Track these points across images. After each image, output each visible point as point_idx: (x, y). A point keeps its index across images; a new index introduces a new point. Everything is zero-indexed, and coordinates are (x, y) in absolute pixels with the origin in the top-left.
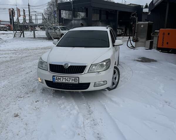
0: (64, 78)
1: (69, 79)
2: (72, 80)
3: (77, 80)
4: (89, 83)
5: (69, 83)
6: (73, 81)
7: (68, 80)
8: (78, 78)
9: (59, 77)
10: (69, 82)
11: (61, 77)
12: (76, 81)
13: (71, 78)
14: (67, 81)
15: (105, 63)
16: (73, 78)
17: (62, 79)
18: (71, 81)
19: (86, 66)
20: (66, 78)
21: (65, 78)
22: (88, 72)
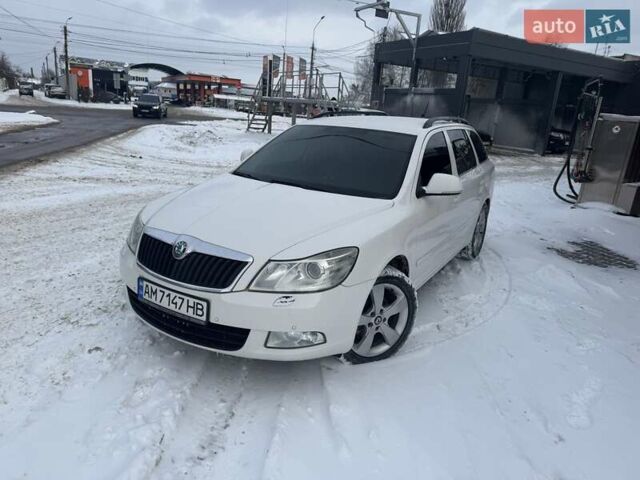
0: (167, 292)
1: (179, 301)
2: (188, 306)
3: (202, 310)
4: (247, 332)
5: (179, 316)
6: (191, 310)
7: (176, 304)
8: (205, 304)
9: (154, 287)
10: (177, 310)
11: (159, 289)
12: (200, 312)
13: (186, 298)
14: (172, 307)
15: (324, 264)
16: (191, 301)
17: (160, 294)
18: (183, 311)
19: (246, 263)
20: (173, 295)
21: (169, 295)
22: (247, 289)
